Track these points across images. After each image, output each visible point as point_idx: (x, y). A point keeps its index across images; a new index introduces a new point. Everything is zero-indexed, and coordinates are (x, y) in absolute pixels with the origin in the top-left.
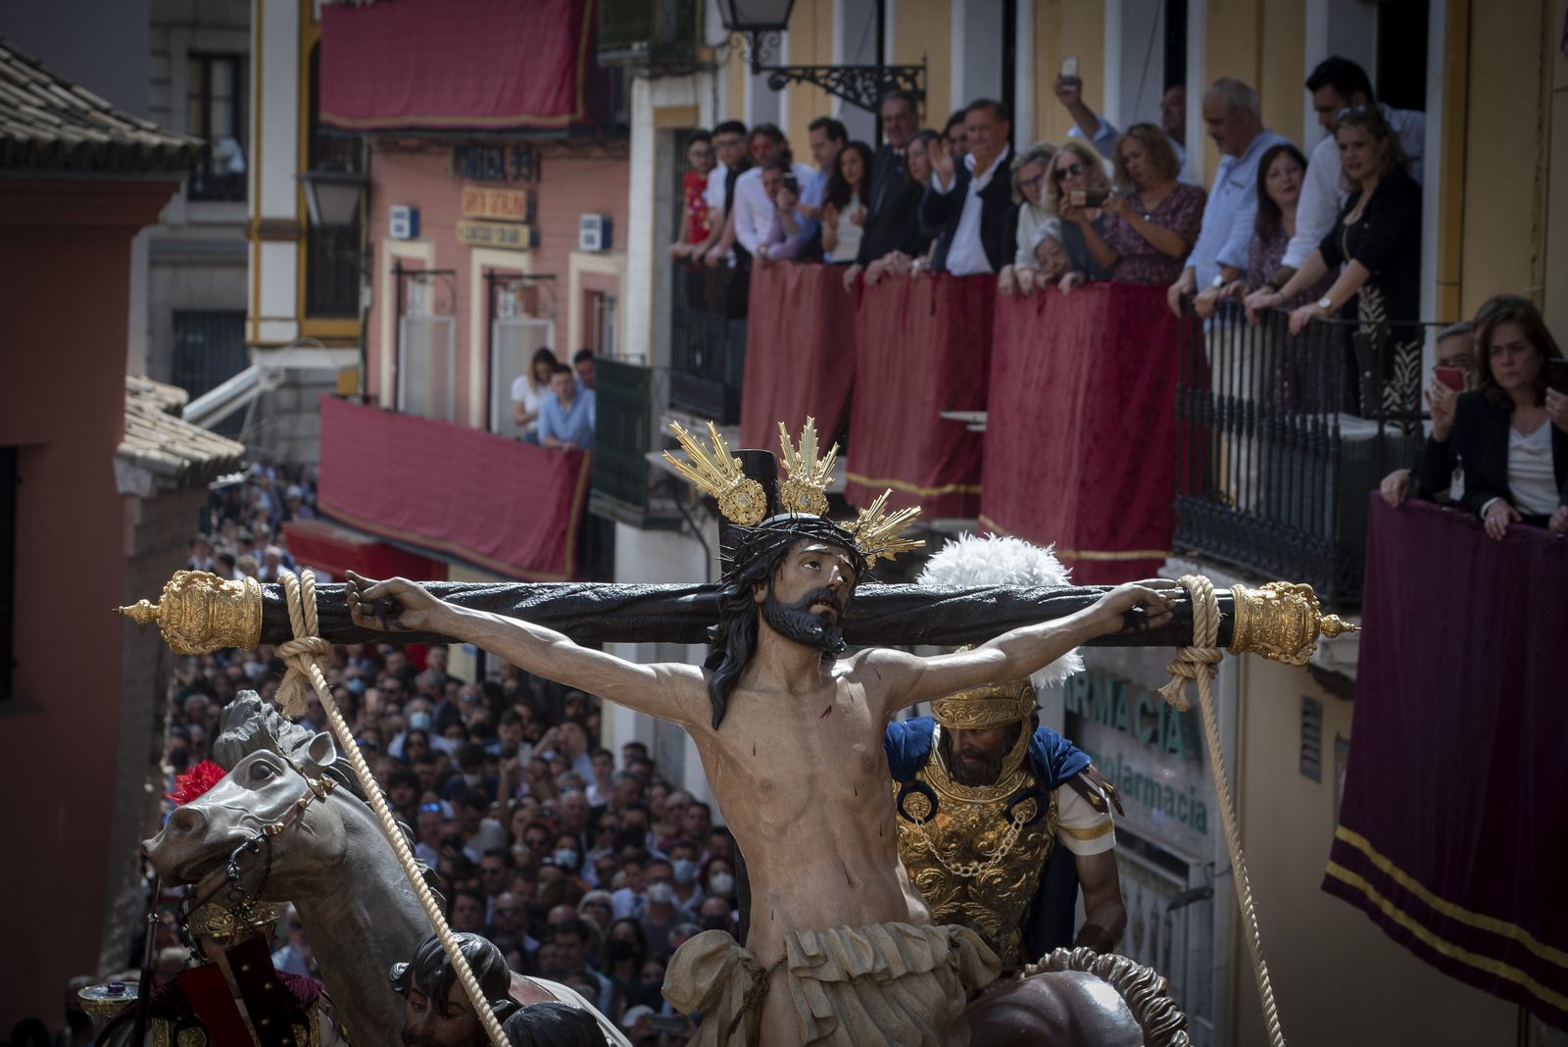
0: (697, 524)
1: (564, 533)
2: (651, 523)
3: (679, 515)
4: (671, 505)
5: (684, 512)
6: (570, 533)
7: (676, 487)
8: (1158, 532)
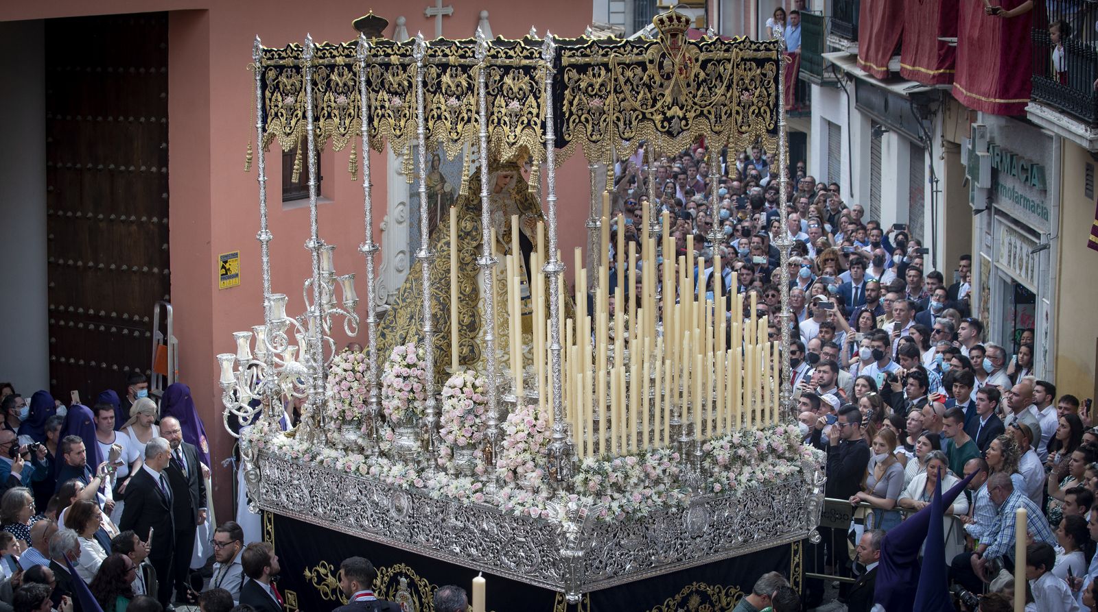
0: (844, 83)
2: (824, 84)
3: (836, 80)
4: (832, 75)
5: (838, 79)
6: (791, 87)
7: (835, 68)
8: (1026, 91)
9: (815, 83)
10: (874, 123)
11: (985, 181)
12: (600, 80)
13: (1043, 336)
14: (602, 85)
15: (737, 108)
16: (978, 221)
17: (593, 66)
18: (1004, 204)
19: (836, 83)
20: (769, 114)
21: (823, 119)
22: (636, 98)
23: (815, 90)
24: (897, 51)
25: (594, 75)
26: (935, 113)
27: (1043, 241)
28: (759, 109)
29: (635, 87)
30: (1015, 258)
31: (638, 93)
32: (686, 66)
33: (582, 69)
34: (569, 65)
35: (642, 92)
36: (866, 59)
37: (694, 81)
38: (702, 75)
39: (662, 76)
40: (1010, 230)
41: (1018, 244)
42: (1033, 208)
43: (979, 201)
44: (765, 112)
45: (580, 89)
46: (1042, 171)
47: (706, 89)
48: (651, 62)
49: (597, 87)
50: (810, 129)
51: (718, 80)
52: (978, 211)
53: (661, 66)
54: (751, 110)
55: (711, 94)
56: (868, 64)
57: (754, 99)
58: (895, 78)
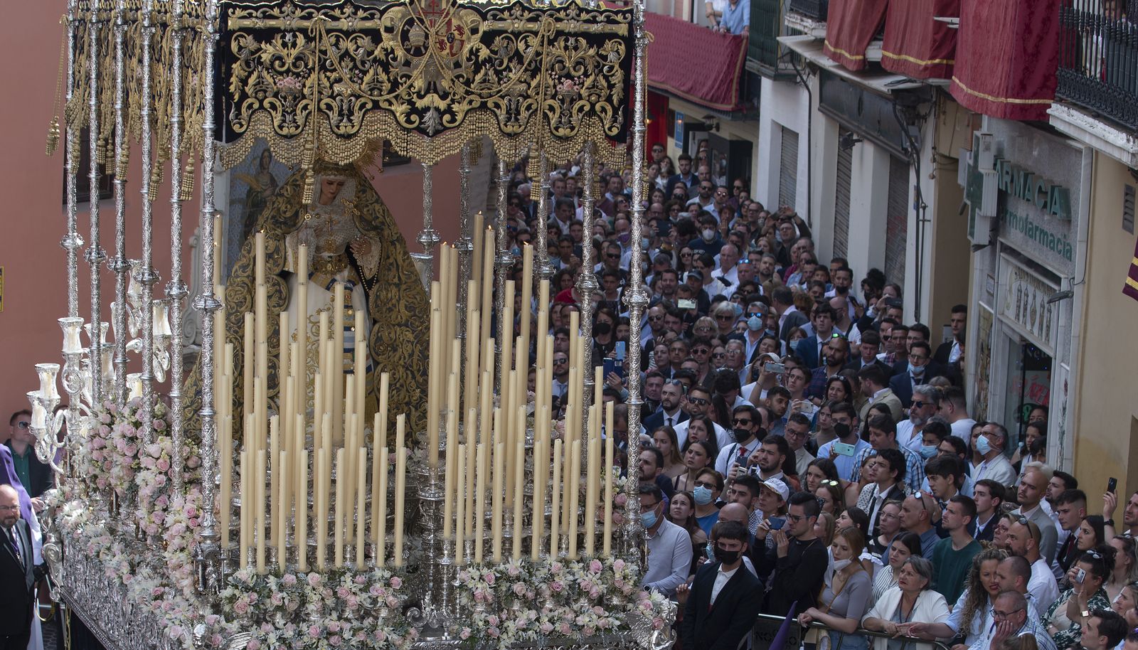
0: (805, 77)
1: (732, 81)
2: (778, 77)
3: (795, 72)
4: (790, 66)
5: (798, 71)
6: (735, 81)
7: (793, 56)
8: (1050, 89)
9: (768, 76)
10: (842, 129)
11: (989, 205)
12: (294, 52)
13: (1060, 414)
14: (298, 58)
15: (550, 102)
16: (978, 261)
17: (283, 32)
18: (1014, 237)
19: (795, 76)
20: (610, 113)
21: (775, 123)
22: (362, 79)
23: (766, 84)
24: (879, 33)
25: (284, 45)
26: (925, 118)
27: (1064, 286)
28: (593, 105)
29: (359, 64)
30: (1025, 309)
31: (365, 73)
32: (451, 39)
33: (265, 35)
34: (241, 29)
35: (371, 71)
36: (836, 45)
37: (469, 59)
38: (484, 53)
39: (408, 51)
40: (1020, 274)
41: (1031, 289)
42: (1050, 242)
43: (981, 233)
44: (604, 110)
45: (260, 63)
46: (1066, 195)
47: (491, 72)
48: (389, 30)
49: (289, 61)
50: (757, 137)
51: (515, 61)
52: (979, 247)
53: (405, 36)
54: (576, 106)
55: (500, 80)
56: (839, 51)
57: (582, 91)
58: (875, 69)
